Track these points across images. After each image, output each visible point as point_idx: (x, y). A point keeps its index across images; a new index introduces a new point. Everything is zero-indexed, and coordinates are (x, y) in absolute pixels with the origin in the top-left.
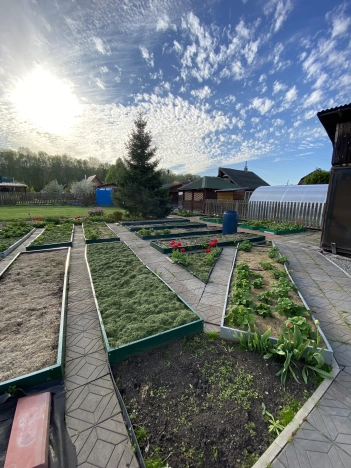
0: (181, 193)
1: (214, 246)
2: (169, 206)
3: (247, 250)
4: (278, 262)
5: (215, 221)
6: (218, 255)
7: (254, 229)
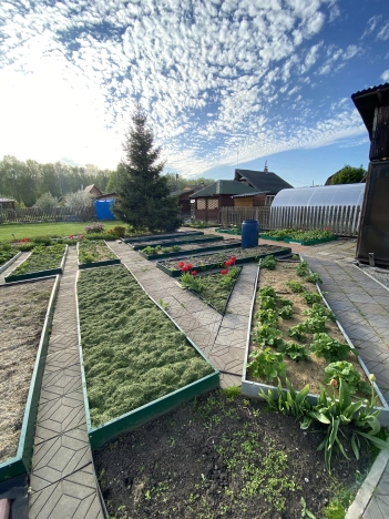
0: (193, 201)
1: (232, 264)
2: (179, 217)
3: (272, 268)
4: (309, 281)
5: (233, 233)
6: (237, 275)
7: (278, 239)
